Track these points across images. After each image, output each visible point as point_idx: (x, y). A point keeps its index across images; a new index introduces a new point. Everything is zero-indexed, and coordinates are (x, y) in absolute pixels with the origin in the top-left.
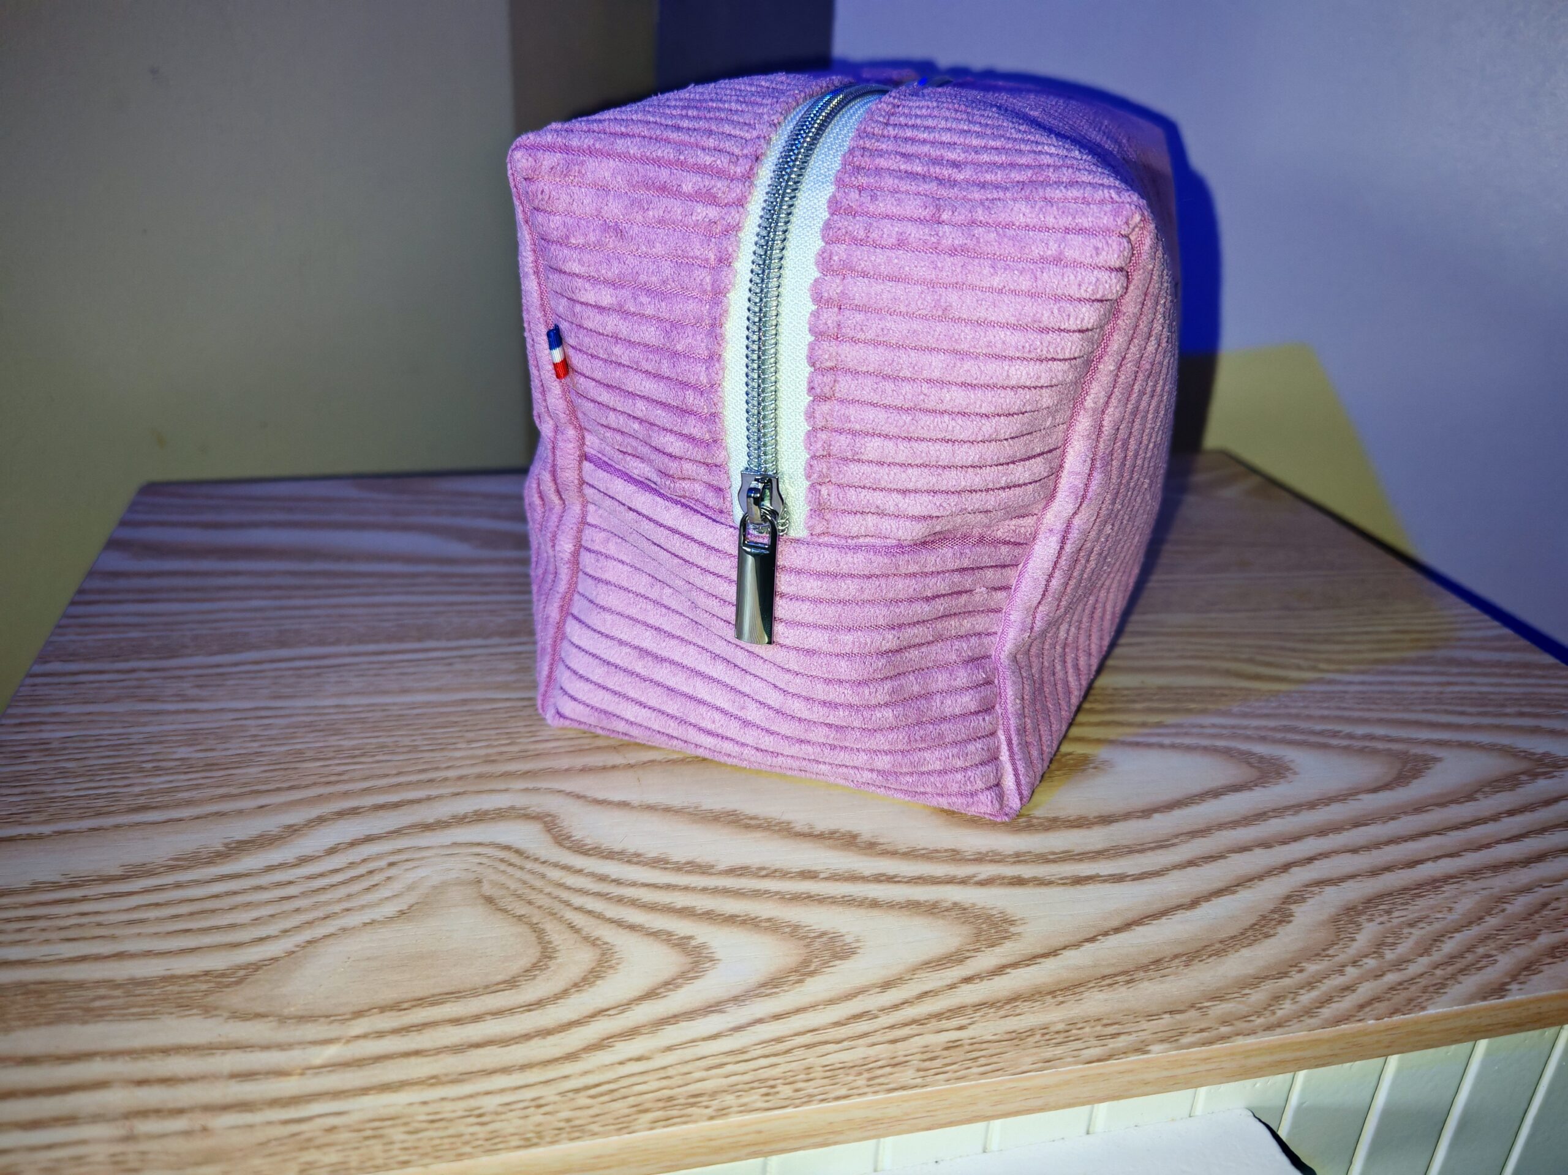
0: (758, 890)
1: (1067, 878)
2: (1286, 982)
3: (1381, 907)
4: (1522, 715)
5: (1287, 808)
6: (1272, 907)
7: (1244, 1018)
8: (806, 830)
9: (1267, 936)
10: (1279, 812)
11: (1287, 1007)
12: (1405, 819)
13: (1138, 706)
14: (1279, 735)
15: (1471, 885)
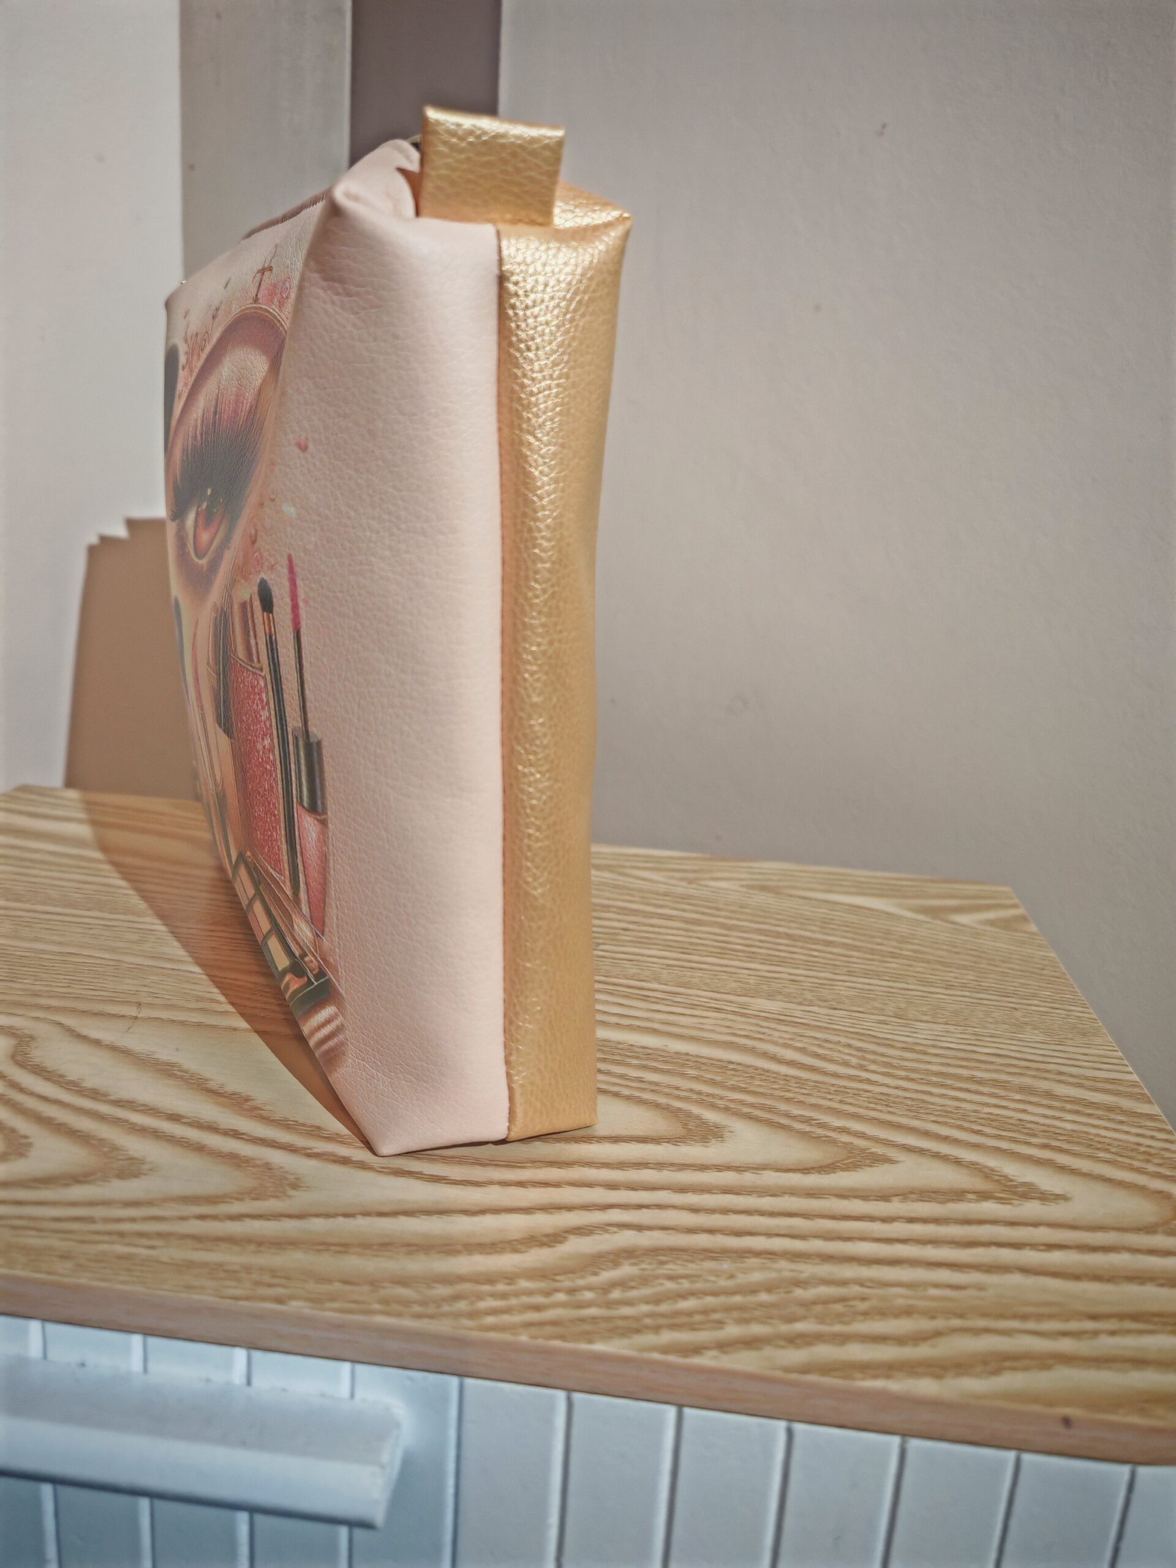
0: (120, 1119)
1: (388, 1168)
2: (486, 1288)
3: (657, 1258)
4: (1045, 1146)
5: (672, 1165)
6: (549, 1231)
7: (406, 1303)
8: (215, 1088)
9: (516, 1251)
10: (660, 1166)
11: (462, 1305)
12: (786, 1198)
13: (635, 1062)
14: (746, 1110)
15: (783, 1264)
